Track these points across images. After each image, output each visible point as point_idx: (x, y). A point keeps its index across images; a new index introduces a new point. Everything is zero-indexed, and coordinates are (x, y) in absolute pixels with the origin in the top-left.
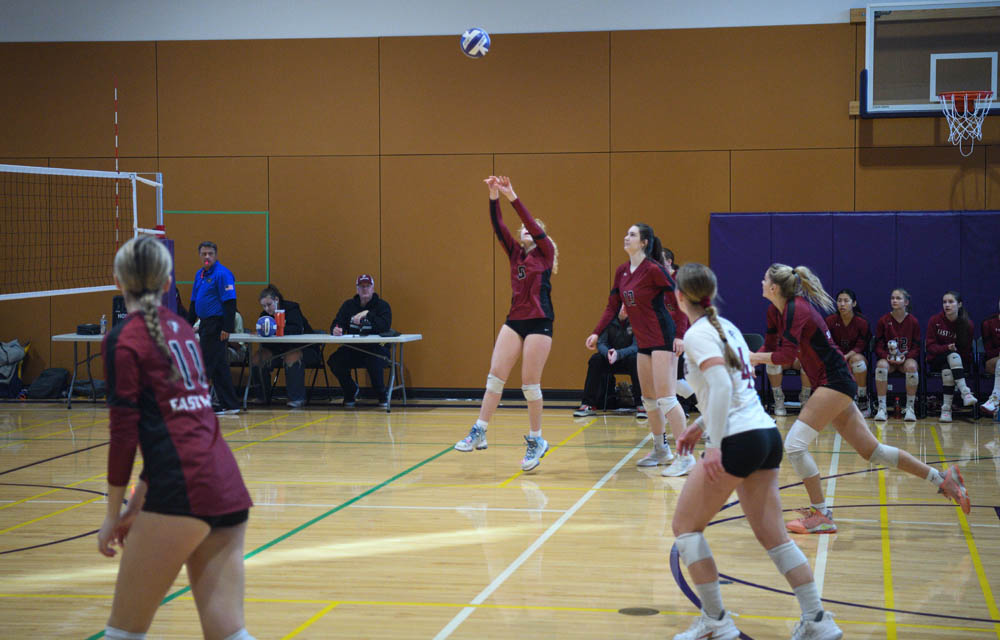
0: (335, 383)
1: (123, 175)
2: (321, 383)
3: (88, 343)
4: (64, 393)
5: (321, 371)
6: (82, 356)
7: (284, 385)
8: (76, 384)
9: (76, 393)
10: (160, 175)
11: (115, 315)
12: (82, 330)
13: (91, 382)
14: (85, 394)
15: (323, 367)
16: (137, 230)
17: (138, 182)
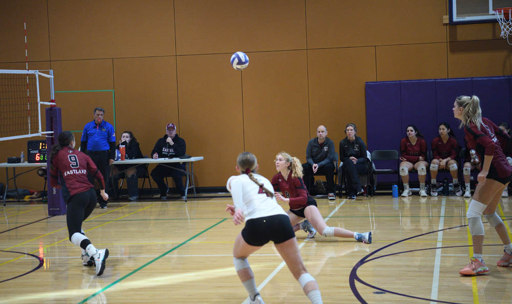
0: (155, 185)
1: (31, 72)
2: (147, 186)
3: (14, 168)
5: (147, 180)
6: (11, 175)
7: (126, 188)
8: (8, 191)
9: (8, 197)
10: (51, 71)
11: (29, 151)
12: (10, 161)
13: (16, 190)
14: (13, 197)
15: (148, 177)
16: (40, 103)
17: (39, 75)
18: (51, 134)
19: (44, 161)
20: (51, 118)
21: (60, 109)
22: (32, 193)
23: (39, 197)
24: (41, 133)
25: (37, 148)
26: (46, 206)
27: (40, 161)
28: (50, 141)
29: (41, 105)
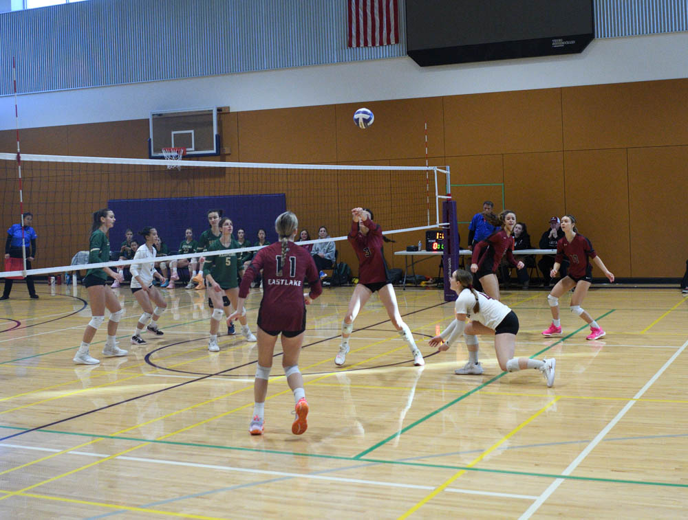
0: (541, 275)
1: (430, 168)
2: (535, 275)
3: (412, 256)
4: (400, 282)
5: (534, 269)
6: (410, 262)
7: (516, 276)
8: (407, 277)
9: (407, 282)
10: (448, 167)
11: (427, 240)
12: (409, 249)
13: (414, 276)
14: (411, 282)
15: (536, 267)
16: (438, 197)
17: (437, 171)
18: (448, 226)
19: (440, 250)
20: (448, 212)
21: (455, 203)
22: (428, 280)
23: (434, 283)
24: (438, 225)
25: (435, 238)
26: (443, 292)
27: (437, 250)
28: (447, 232)
29: (439, 198)
